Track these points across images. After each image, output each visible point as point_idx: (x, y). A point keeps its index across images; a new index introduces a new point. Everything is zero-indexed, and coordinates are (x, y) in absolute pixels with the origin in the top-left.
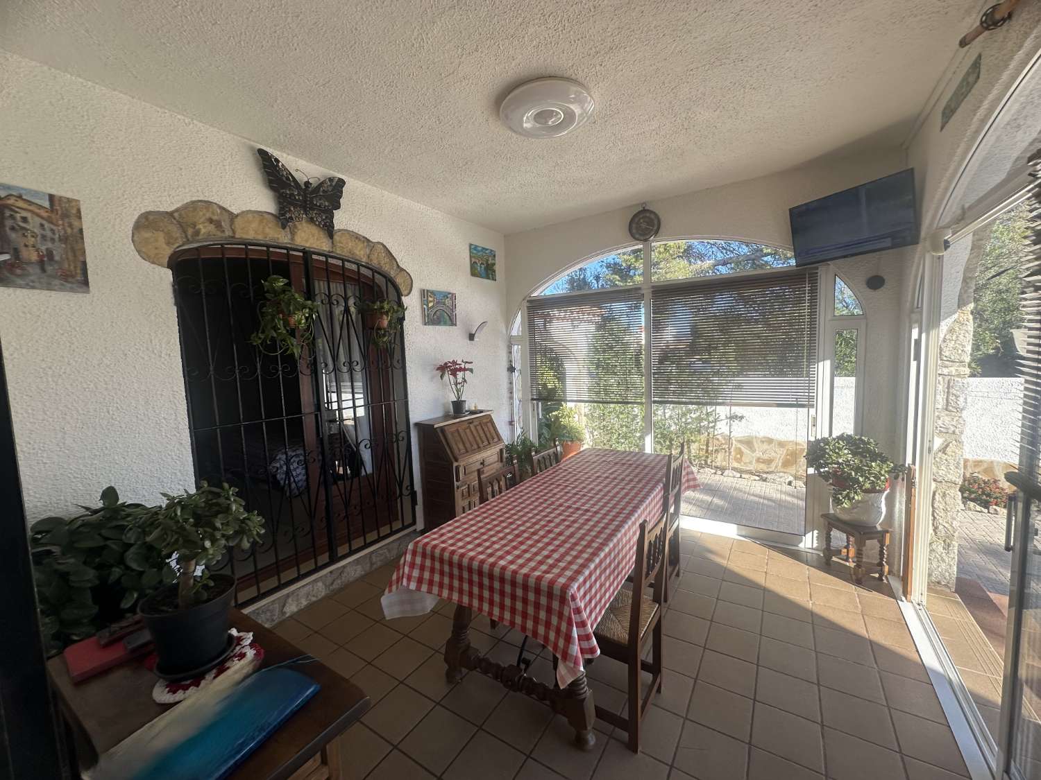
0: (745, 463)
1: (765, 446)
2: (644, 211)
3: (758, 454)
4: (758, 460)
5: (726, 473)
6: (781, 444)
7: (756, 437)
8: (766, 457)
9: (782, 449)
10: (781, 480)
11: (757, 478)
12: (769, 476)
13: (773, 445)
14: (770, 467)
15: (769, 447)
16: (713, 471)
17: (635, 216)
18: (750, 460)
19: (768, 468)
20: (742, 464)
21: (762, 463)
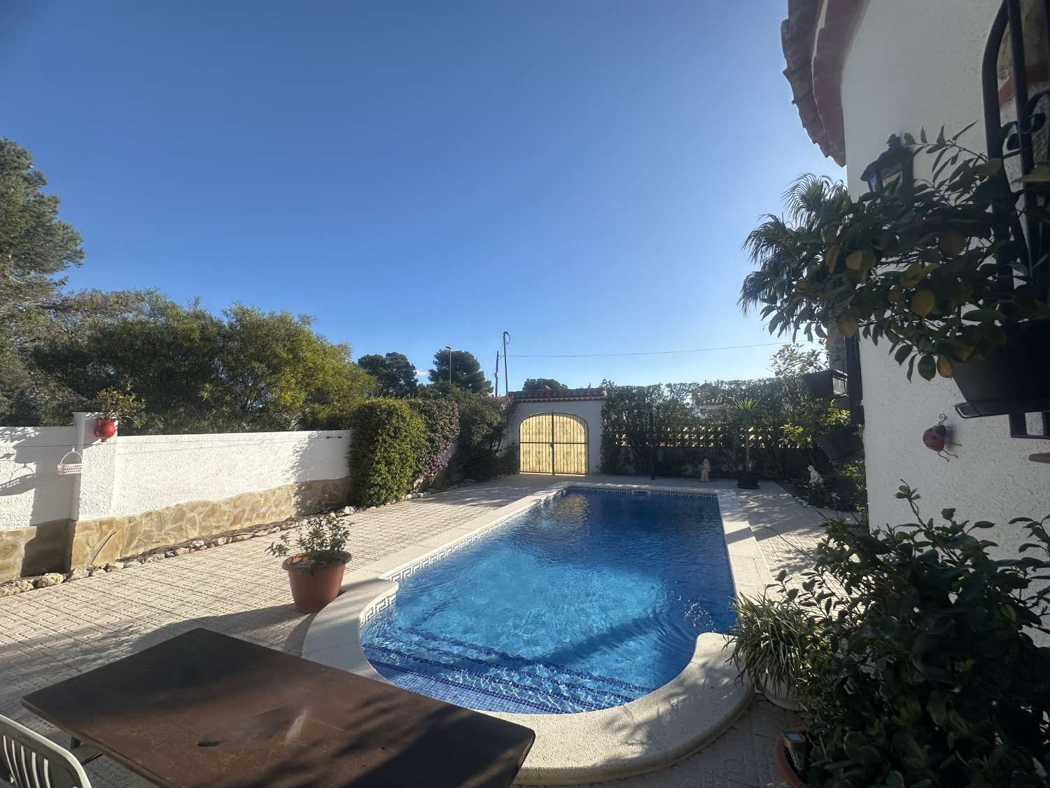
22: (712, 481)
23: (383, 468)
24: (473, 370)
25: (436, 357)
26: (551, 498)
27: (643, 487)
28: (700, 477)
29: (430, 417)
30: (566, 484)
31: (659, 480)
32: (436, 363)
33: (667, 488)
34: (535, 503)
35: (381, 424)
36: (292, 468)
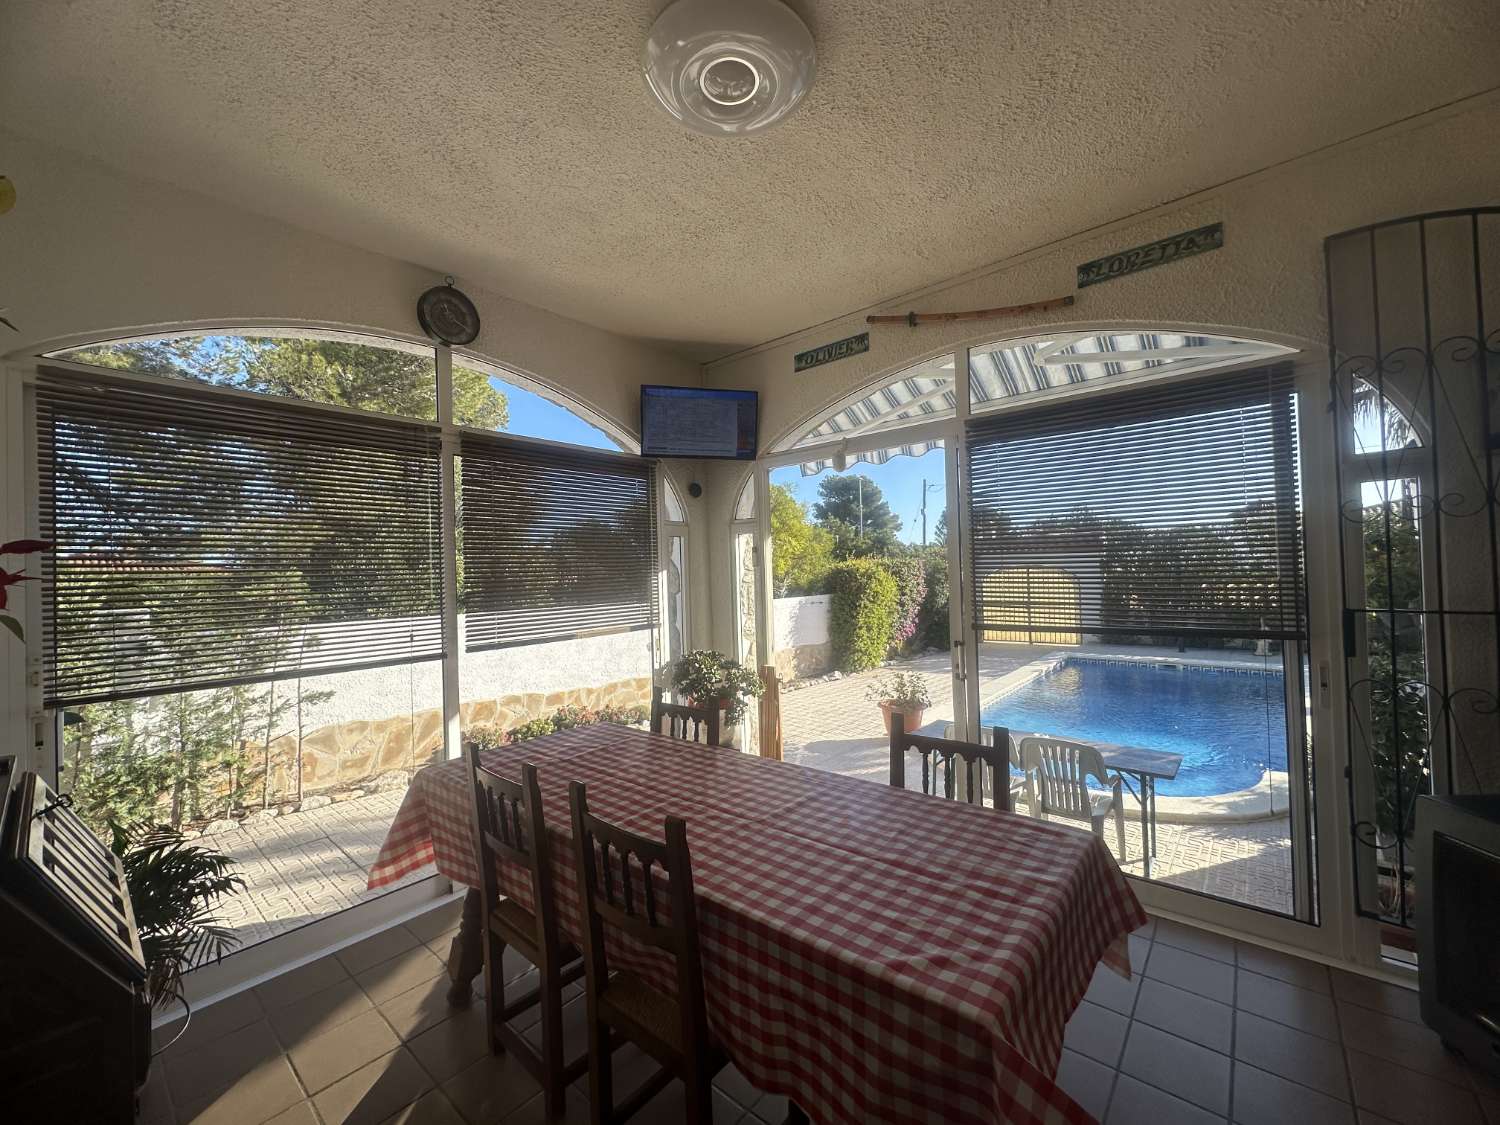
0: (319, 778)
1: (356, 737)
2: (449, 290)
3: (345, 754)
4: (344, 766)
5: (305, 804)
6: (381, 727)
7: (340, 726)
8: (357, 755)
9: (381, 735)
10: (399, 780)
11: (361, 793)
12: (379, 781)
13: (367, 731)
14: (364, 771)
15: (361, 738)
16: (274, 812)
17: (431, 292)
18: (329, 768)
19: (360, 773)
20: (316, 780)
21: (351, 767)
22: (1274, 655)
23: (863, 631)
24: (873, 501)
25: (822, 486)
26: (1051, 669)
27: (1170, 660)
28: (1255, 650)
29: (902, 580)
30: (1064, 655)
31: (1190, 653)
32: (821, 494)
33: (1206, 662)
34: (1037, 673)
35: (861, 589)
36: (790, 633)
